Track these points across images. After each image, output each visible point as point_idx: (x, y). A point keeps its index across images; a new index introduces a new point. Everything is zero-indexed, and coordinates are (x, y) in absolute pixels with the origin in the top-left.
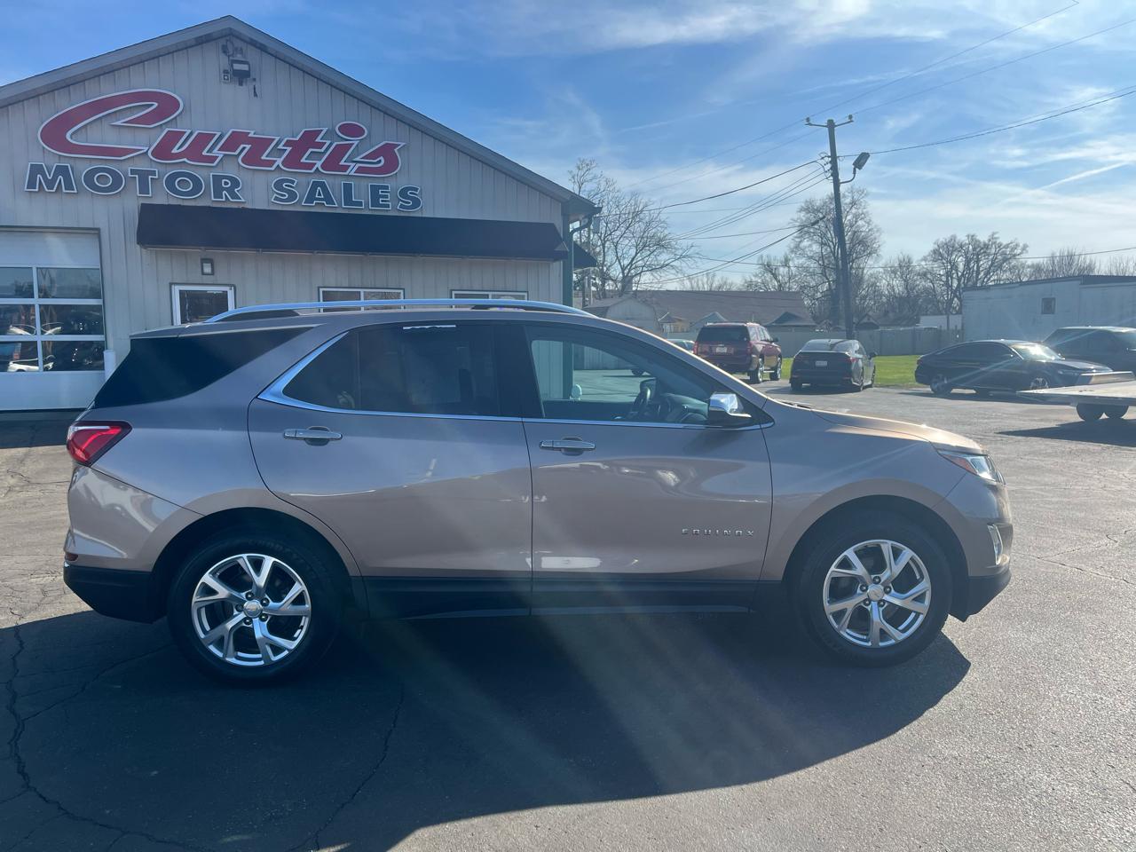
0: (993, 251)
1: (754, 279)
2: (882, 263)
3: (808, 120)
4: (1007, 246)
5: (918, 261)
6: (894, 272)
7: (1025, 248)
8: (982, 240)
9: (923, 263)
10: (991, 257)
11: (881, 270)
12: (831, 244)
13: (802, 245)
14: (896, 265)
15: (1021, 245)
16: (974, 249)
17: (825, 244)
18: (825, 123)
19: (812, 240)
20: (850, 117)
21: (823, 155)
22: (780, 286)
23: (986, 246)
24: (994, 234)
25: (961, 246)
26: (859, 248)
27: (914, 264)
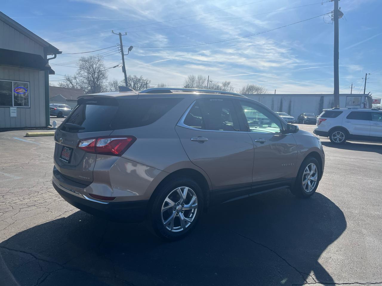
0: (141, 81)
1: (63, 83)
2: (108, 82)
3: (113, 31)
4: (145, 80)
5: (119, 82)
6: (112, 85)
7: (150, 81)
8: (138, 78)
9: (121, 83)
10: (141, 83)
11: (108, 84)
12: (91, 73)
13: (81, 73)
14: (113, 83)
15: (149, 80)
16: (136, 80)
17: (89, 73)
18: (118, 34)
19: (84, 71)
20: (126, 33)
21: (118, 44)
22: (73, 87)
23: (139, 80)
24: (141, 76)
25: (133, 79)
26: (101, 76)
27: (118, 83)
